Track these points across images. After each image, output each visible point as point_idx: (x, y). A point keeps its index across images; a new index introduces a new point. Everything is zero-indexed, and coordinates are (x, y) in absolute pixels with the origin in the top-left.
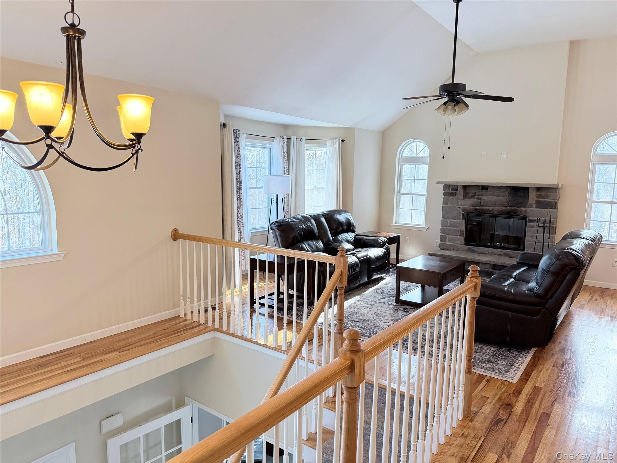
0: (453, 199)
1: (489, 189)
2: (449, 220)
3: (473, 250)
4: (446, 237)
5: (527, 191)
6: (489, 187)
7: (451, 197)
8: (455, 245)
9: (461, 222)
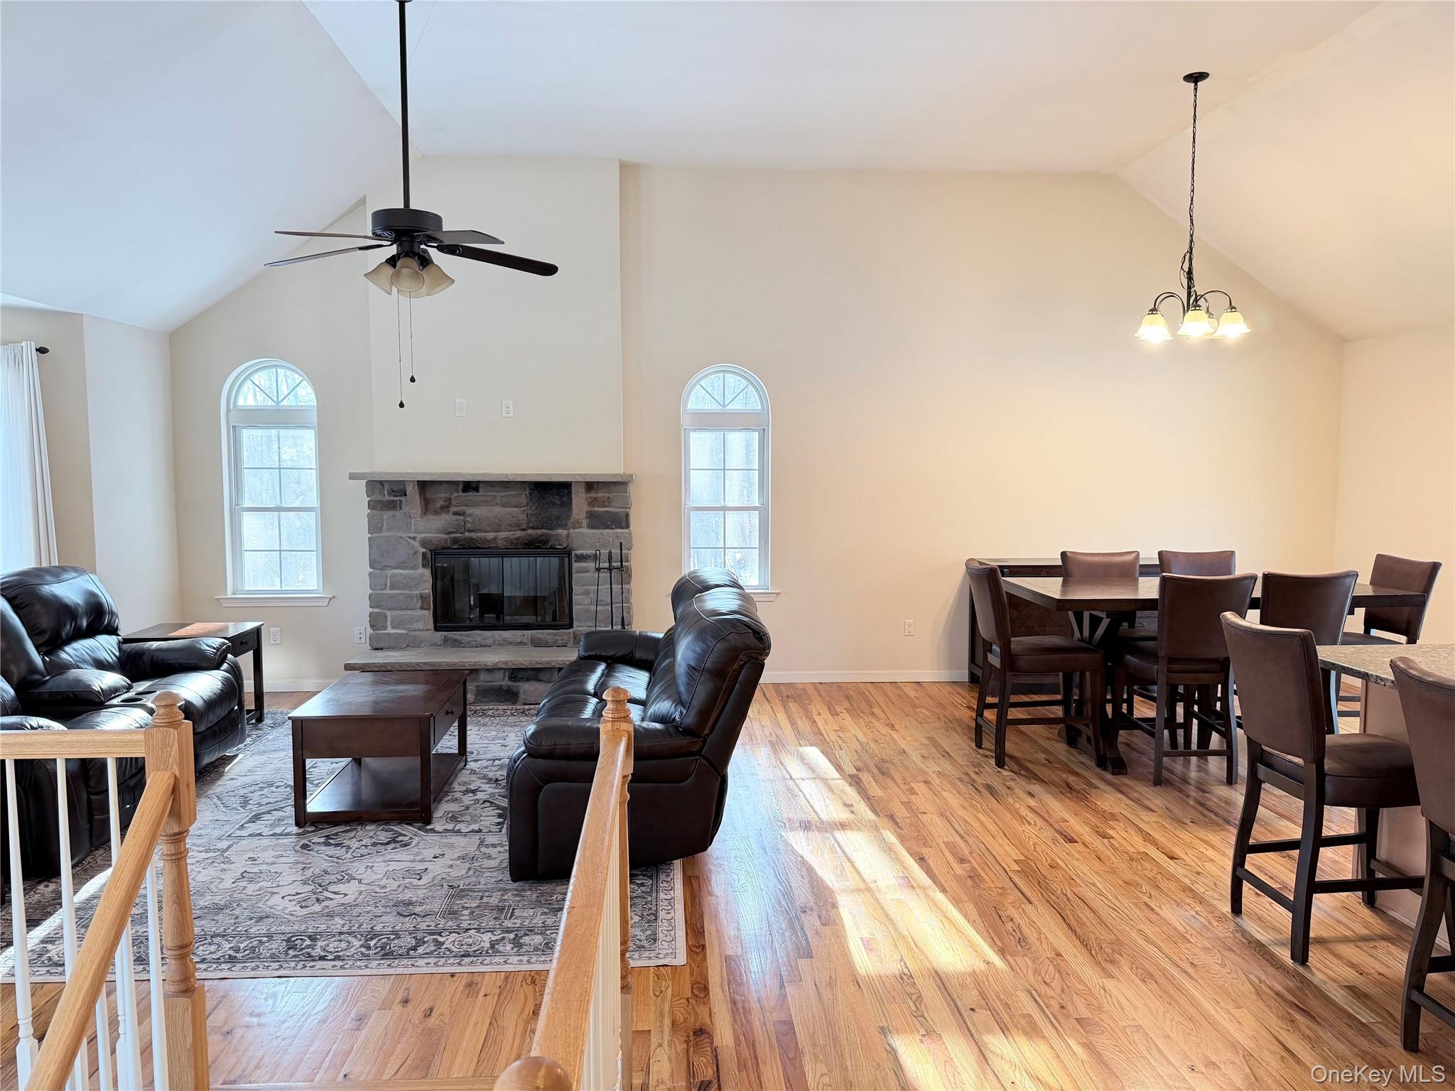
0: (394, 516)
1: (481, 490)
2: (390, 572)
3: (456, 640)
4: (386, 617)
5: (566, 491)
6: (481, 485)
7: (390, 513)
8: (412, 633)
9: (422, 575)
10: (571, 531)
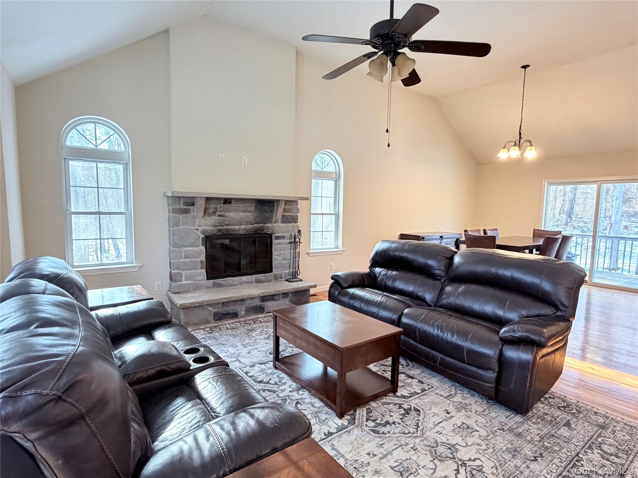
0: (186, 217)
1: (232, 203)
2: (184, 249)
3: (220, 284)
4: (182, 275)
6: (232, 201)
7: (184, 215)
8: (196, 282)
9: (201, 251)
10: (274, 224)
